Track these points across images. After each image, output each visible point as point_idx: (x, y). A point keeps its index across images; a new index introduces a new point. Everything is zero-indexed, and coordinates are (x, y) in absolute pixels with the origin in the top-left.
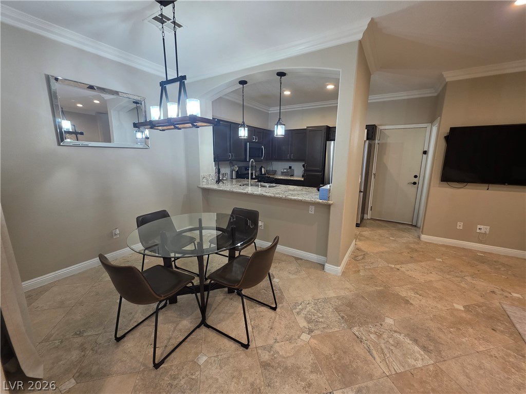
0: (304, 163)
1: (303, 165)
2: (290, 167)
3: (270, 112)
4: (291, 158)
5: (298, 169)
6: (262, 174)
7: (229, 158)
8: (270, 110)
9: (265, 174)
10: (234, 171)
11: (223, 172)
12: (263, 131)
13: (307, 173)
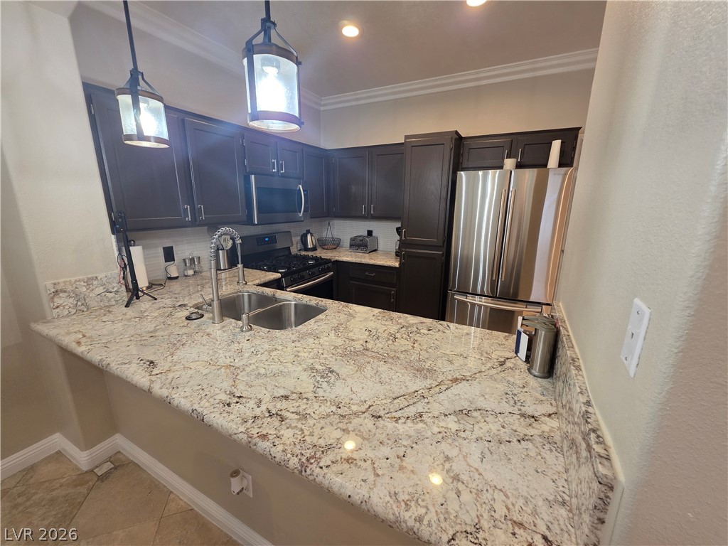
0: (399, 225)
1: (397, 229)
2: (370, 233)
3: (322, 108)
4: (369, 211)
5: (387, 237)
6: (306, 249)
7: (185, 217)
8: (322, 103)
9: (314, 249)
10: (221, 250)
11: (186, 254)
12: (302, 150)
13: (408, 250)
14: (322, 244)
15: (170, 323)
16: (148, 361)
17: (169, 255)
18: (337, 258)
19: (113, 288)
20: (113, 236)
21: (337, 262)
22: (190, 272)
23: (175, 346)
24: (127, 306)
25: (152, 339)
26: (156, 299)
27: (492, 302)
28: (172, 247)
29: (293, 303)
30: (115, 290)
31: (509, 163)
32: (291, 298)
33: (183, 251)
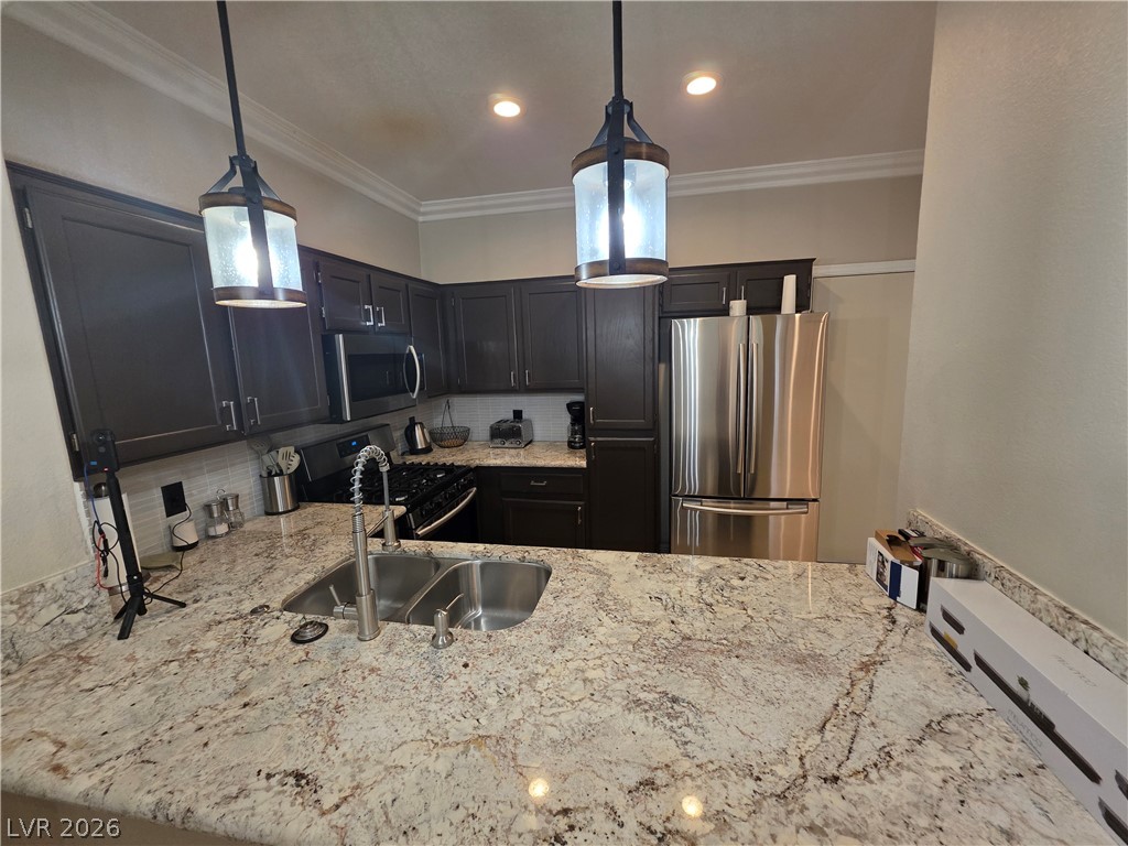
0: (571, 399)
1: (570, 405)
2: (518, 414)
3: (421, 219)
4: (521, 381)
5: (549, 419)
6: (414, 451)
7: (224, 424)
8: (422, 210)
9: (427, 450)
10: (277, 475)
11: (209, 492)
12: (407, 286)
13: (599, 439)
14: (438, 439)
15: (262, 660)
16: (287, 775)
17: (174, 500)
18: (477, 462)
19: (81, 602)
20: (77, 486)
21: (479, 469)
22: (222, 529)
23: (323, 717)
24: (123, 635)
25: (252, 713)
26: (183, 605)
27: (738, 505)
28: (181, 483)
29: (478, 562)
30: (86, 603)
31: (738, 307)
32: (466, 554)
33: (202, 487)
